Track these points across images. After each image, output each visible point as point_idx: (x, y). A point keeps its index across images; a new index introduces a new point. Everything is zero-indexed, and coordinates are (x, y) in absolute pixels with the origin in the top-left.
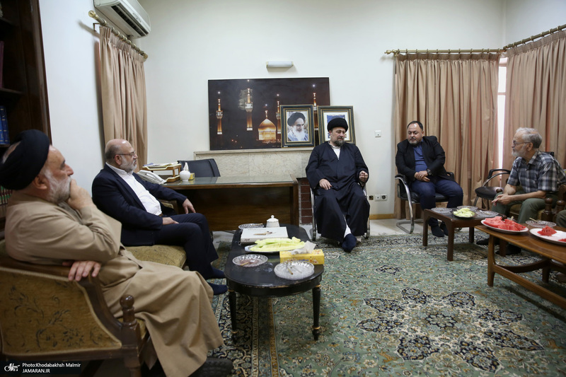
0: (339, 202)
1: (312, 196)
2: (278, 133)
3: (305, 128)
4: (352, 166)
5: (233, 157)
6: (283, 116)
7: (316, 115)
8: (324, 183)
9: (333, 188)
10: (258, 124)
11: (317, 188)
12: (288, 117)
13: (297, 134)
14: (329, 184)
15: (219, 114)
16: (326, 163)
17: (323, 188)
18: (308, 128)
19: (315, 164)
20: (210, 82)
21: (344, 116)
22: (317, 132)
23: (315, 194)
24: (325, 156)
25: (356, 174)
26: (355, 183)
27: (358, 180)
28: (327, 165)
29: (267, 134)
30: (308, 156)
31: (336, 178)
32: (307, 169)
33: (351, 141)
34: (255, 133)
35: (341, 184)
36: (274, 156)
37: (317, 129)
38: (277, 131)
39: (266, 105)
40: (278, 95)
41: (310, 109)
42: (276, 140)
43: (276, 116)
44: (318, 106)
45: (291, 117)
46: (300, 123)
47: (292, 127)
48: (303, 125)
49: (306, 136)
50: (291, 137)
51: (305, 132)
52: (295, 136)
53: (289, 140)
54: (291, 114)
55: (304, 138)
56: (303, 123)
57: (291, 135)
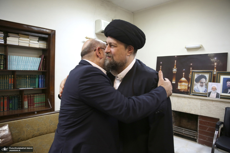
6: (193, 76)
7: (214, 77)
10: (178, 80)
13: (200, 88)
20: (158, 58)
29: (183, 86)
30: (205, 103)
38: (188, 85)
39: (184, 70)
40: (191, 64)
41: (211, 73)
42: (188, 90)
43: (189, 76)
44: (217, 71)
45: (198, 77)
46: (203, 82)
47: (197, 83)
48: (204, 83)
49: (205, 90)
50: (196, 90)
51: (205, 87)
52: (198, 89)
53: (195, 91)
54: (198, 76)
55: (204, 91)
56: (205, 81)
57: (196, 88)
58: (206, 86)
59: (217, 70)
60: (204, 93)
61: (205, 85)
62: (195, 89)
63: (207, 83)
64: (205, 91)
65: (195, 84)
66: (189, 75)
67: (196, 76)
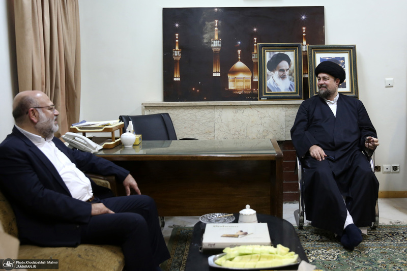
0: (336, 178)
1: (299, 167)
2: (255, 80)
3: (291, 75)
4: (354, 128)
5: (194, 111)
6: (262, 57)
7: (305, 57)
8: (317, 151)
9: (327, 158)
10: (227, 69)
11: (307, 158)
12: (268, 59)
13: (279, 82)
14: (323, 153)
15: (177, 53)
16: (318, 123)
17: (314, 159)
18: (294, 74)
19: (304, 124)
20: (165, 11)
21: (343, 59)
22: (306, 79)
23: (304, 165)
24: (317, 114)
25: (359, 139)
26: (358, 153)
27: (363, 147)
28: (320, 127)
29: (240, 81)
30: (294, 112)
31: (333, 144)
32: (292, 131)
33: (352, 92)
34: (224, 80)
35: (339, 153)
36: (248, 111)
37: (307, 76)
38: (252, 78)
39: (239, 43)
40: (255, 30)
41: (297, 48)
42: (252, 90)
43: (253, 58)
44: (308, 45)
45: (272, 58)
46: (284, 68)
47: (272, 73)
48: (287, 70)
49: (291, 85)
50: (271, 86)
51: (290, 80)
52: (277, 84)
53: (269, 90)
54: (272, 56)
55: (288, 87)
56: (288, 67)
57: (272, 84)
58: (291, 77)
59: (307, 43)
60: (290, 92)
61: (290, 75)
62: (270, 84)
63: (291, 71)
64: (290, 88)
65: (268, 75)
66: (251, 56)
67: (268, 56)
